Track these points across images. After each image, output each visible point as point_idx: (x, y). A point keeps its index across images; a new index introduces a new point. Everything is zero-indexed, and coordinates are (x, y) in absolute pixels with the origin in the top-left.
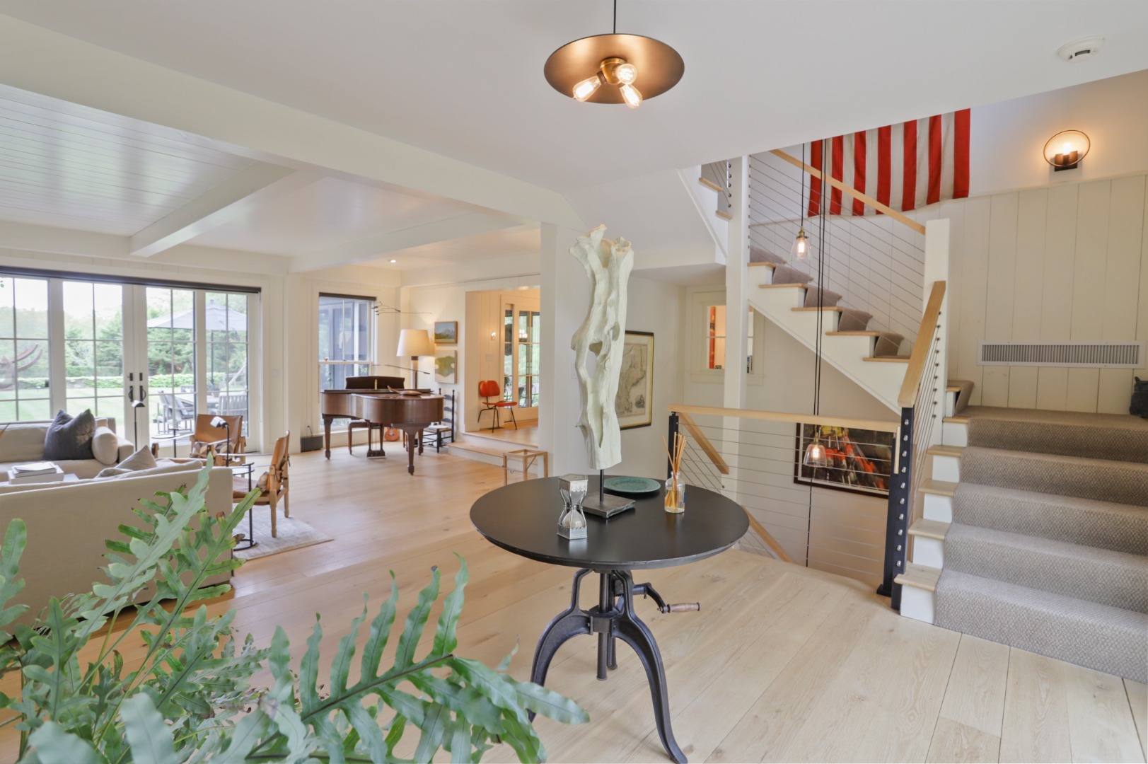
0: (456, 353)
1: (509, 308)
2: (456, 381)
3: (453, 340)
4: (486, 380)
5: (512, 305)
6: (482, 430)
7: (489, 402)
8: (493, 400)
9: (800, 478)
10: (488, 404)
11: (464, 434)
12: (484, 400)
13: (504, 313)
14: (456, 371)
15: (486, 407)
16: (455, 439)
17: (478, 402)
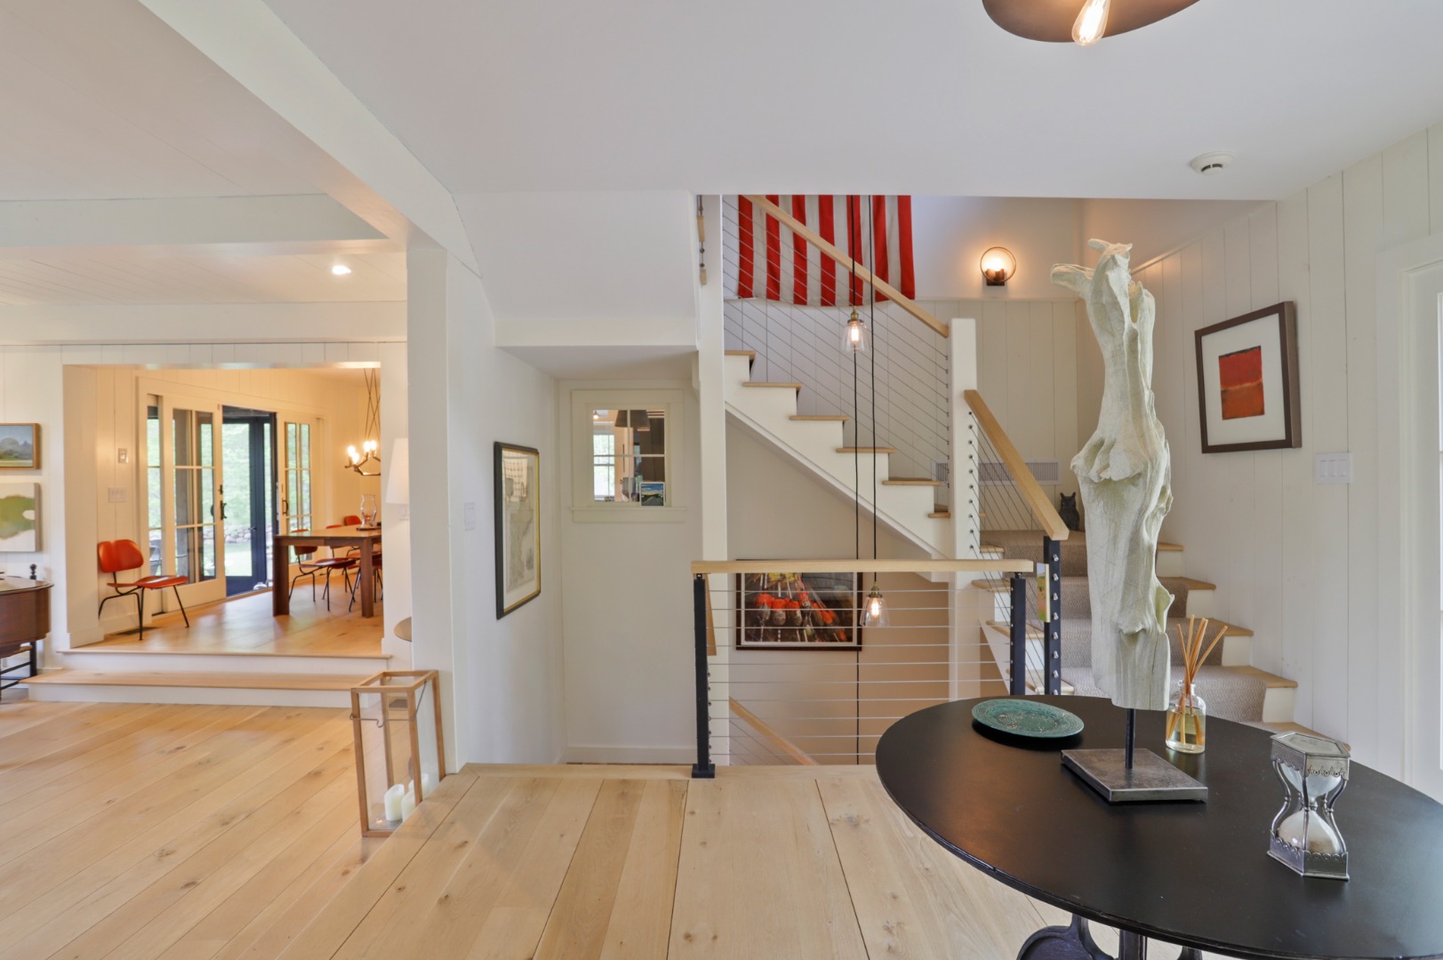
0: (38, 488)
1: (152, 404)
2: (40, 547)
3: (30, 462)
4: (112, 539)
5: (157, 397)
6: (110, 638)
7: (119, 581)
8: (128, 577)
9: (744, 643)
10: (116, 585)
11: (66, 654)
12: (108, 578)
13: (144, 412)
14: (38, 526)
15: (112, 591)
16: (38, 666)
17: (97, 584)
